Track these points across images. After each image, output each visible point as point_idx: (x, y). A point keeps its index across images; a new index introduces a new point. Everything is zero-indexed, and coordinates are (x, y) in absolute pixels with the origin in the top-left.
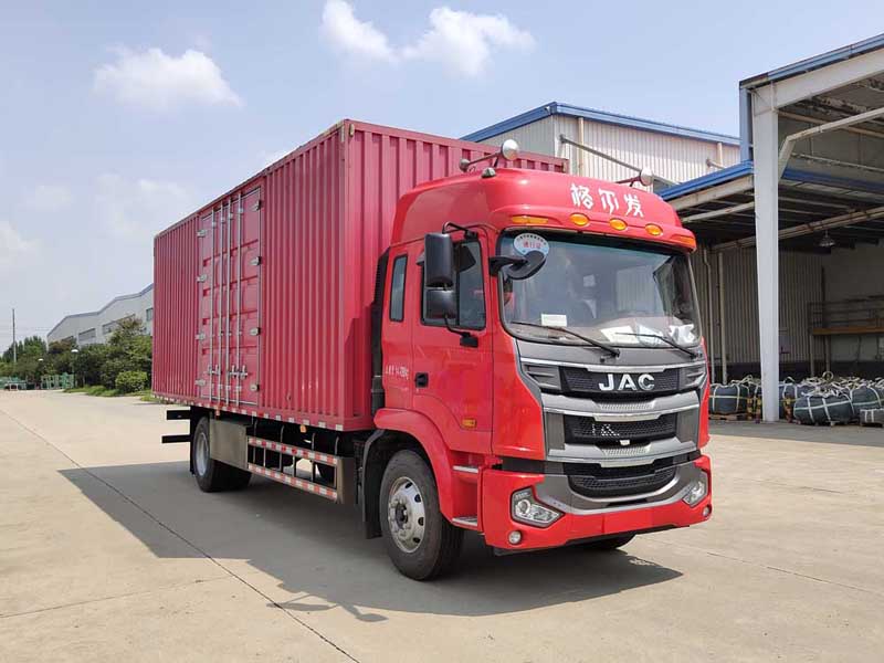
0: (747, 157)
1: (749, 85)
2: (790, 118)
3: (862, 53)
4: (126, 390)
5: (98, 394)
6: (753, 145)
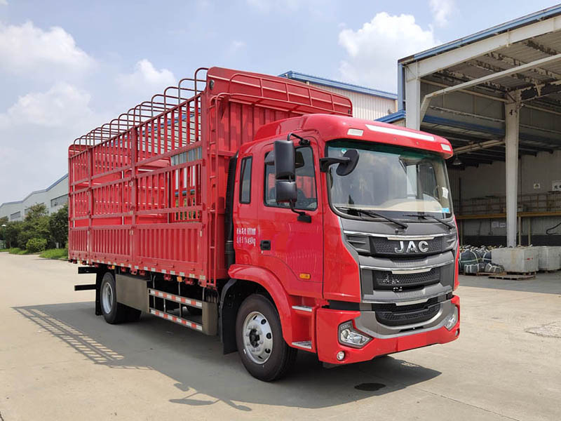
0: (401, 108)
1: (403, 63)
2: (428, 83)
3: (469, 43)
4: (33, 250)
5: (16, 253)
6: (406, 101)
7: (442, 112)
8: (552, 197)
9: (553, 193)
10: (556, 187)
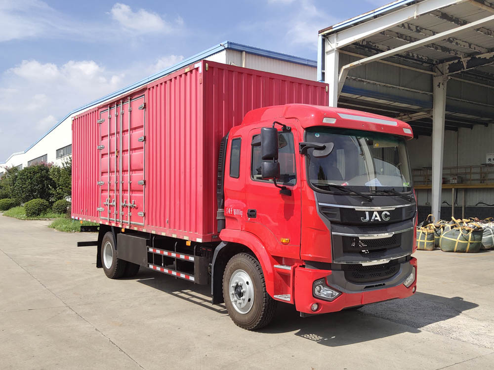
1: (323, 33)
6: (325, 71)
7: (365, 83)
8: (486, 170)
9: (486, 165)
10: (490, 160)
